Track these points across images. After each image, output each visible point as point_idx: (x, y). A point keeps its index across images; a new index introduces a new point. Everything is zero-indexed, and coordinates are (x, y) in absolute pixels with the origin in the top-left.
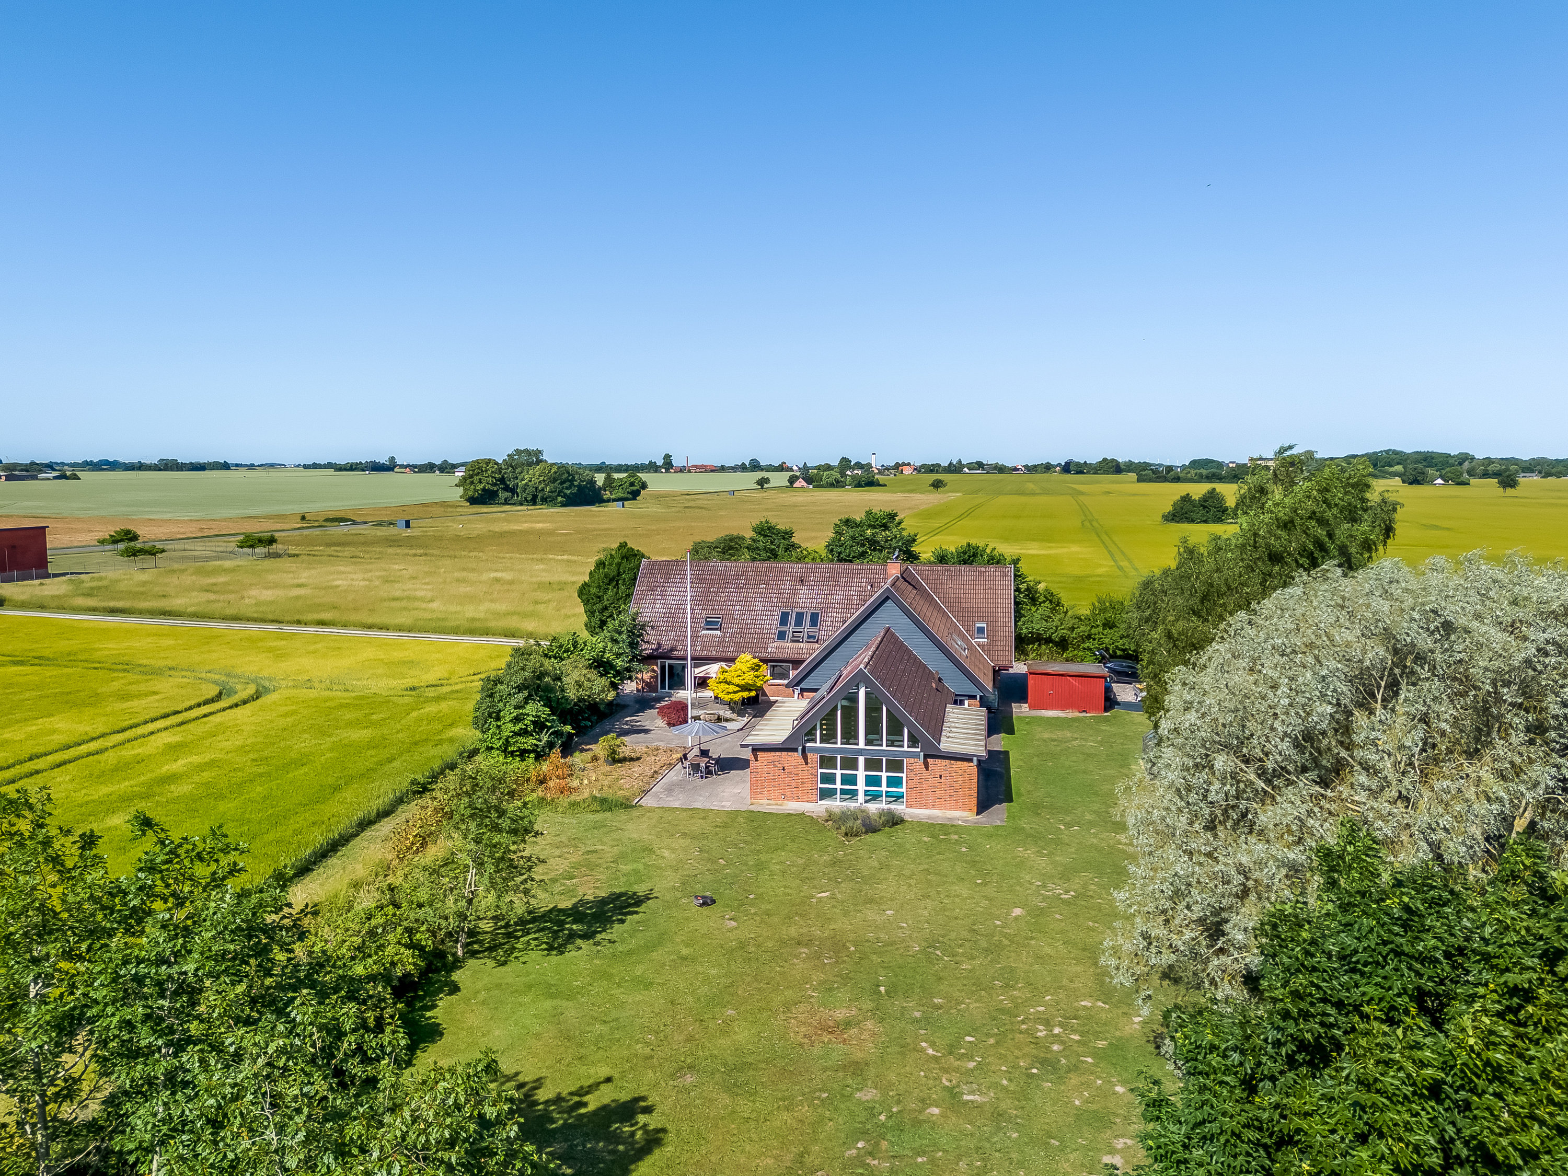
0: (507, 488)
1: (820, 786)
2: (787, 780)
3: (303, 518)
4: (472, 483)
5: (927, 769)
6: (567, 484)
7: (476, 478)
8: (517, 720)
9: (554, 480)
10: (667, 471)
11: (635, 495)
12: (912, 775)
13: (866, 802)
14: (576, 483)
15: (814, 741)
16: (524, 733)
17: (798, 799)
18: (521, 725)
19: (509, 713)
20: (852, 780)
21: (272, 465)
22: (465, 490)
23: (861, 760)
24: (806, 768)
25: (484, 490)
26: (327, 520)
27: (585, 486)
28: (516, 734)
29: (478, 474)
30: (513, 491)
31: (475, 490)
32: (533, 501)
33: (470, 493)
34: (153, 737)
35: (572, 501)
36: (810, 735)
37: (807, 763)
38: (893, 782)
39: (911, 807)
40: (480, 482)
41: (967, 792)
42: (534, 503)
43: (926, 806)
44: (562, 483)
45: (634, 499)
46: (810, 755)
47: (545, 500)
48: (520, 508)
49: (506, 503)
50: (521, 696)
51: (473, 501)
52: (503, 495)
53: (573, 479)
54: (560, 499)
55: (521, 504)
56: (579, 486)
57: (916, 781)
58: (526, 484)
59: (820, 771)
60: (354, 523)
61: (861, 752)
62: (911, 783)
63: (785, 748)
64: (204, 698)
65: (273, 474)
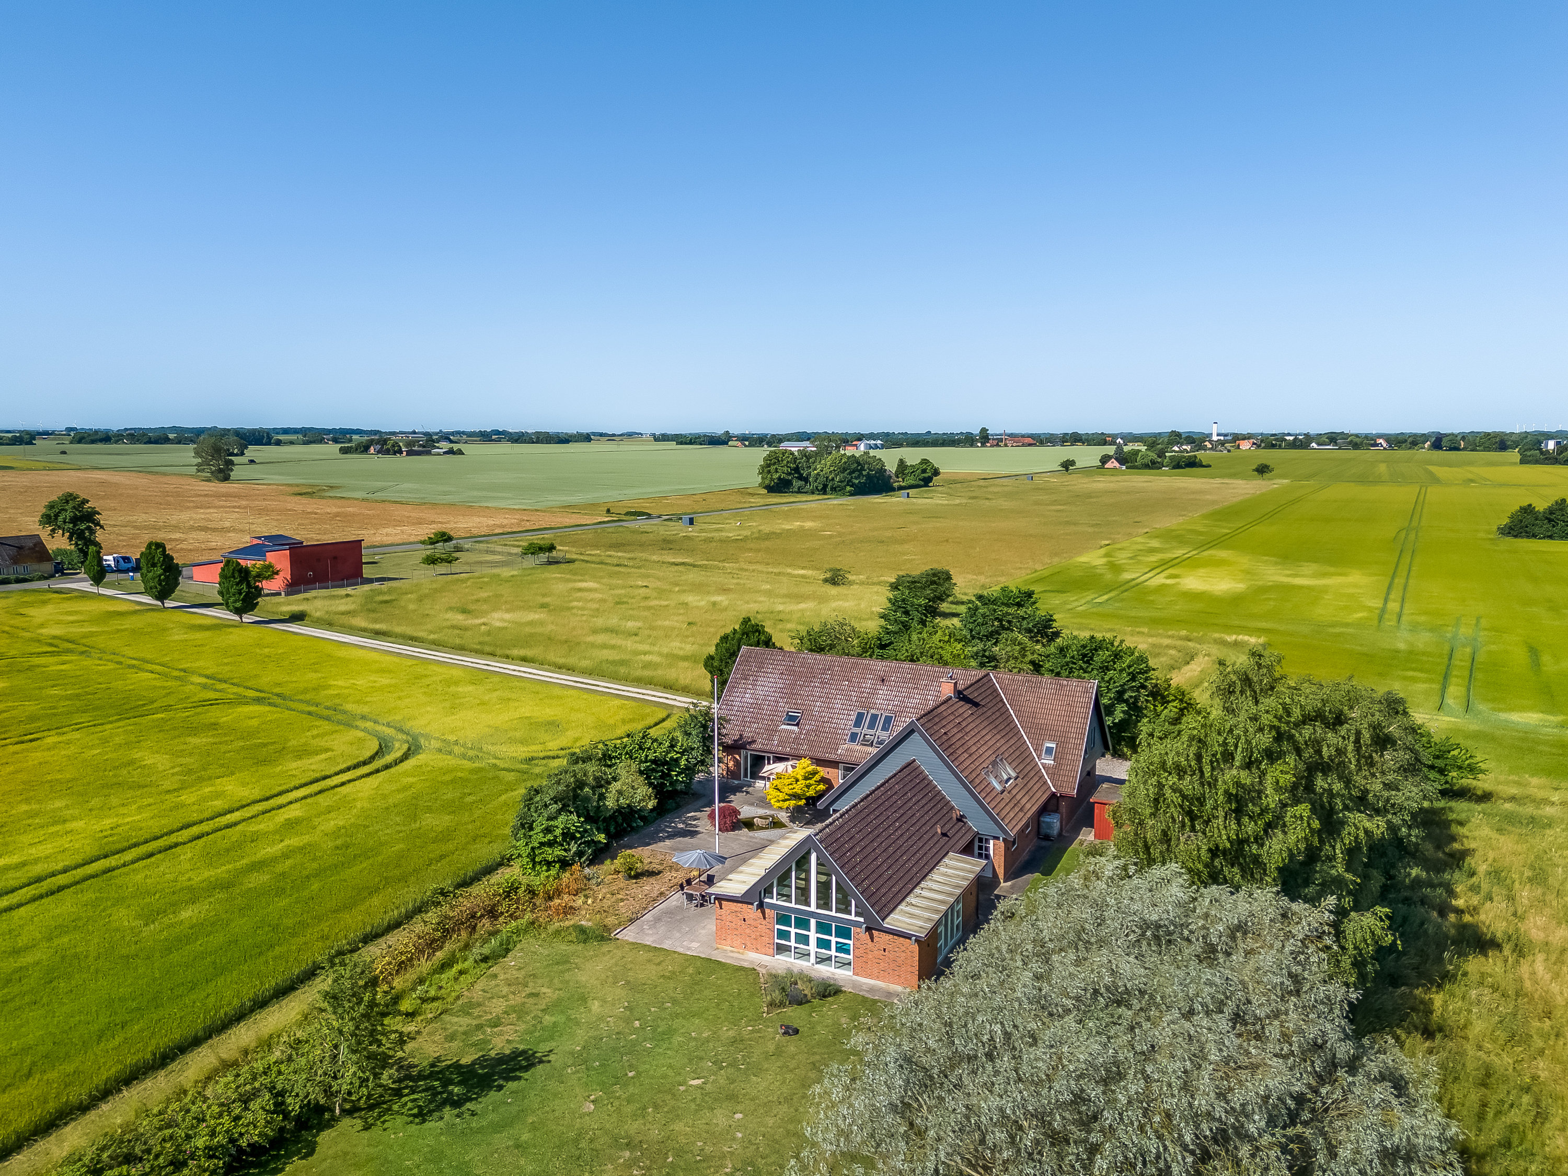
0: (801, 478)
1: (777, 941)
2: (748, 931)
3: (608, 511)
4: (769, 472)
5: (872, 941)
6: (856, 474)
7: (773, 468)
8: (548, 830)
9: (844, 470)
10: (983, 445)
11: (926, 482)
12: (858, 944)
13: (817, 963)
14: (864, 473)
15: (772, 898)
16: (550, 844)
17: (757, 950)
18: (550, 837)
19: (541, 823)
20: (805, 940)
21: (630, 435)
22: (763, 478)
23: (813, 922)
24: (764, 922)
25: (779, 478)
26: (628, 514)
27: (875, 476)
28: (542, 844)
29: (775, 464)
30: (806, 480)
31: (772, 479)
32: (824, 491)
33: (767, 482)
34: (282, 810)
35: (862, 490)
36: (768, 891)
37: (765, 918)
38: (841, 948)
39: (858, 975)
40: (776, 471)
41: (910, 969)
42: (825, 493)
43: (869, 976)
44: (850, 474)
45: (926, 485)
46: (767, 911)
47: (834, 489)
48: (811, 497)
49: (799, 492)
50: (554, 807)
51: (771, 489)
52: (797, 484)
53: (863, 469)
54: (848, 488)
55: (813, 493)
56: (868, 476)
57: (861, 951)
58: (818, 474)
59: (777, 927)
60: (649, 516)
61: (813, 914)
62: (858, 953)
63: (744, 899)
64: (355, 761)
65: (626, 447)
